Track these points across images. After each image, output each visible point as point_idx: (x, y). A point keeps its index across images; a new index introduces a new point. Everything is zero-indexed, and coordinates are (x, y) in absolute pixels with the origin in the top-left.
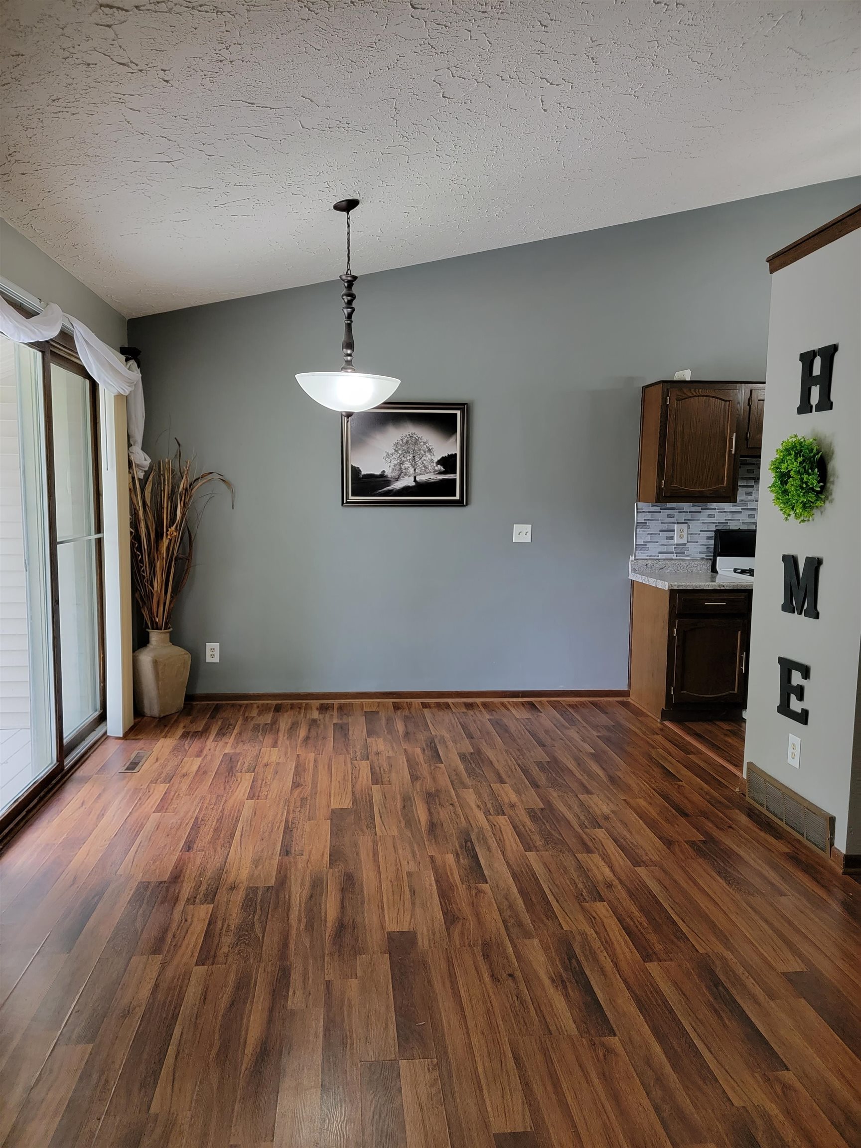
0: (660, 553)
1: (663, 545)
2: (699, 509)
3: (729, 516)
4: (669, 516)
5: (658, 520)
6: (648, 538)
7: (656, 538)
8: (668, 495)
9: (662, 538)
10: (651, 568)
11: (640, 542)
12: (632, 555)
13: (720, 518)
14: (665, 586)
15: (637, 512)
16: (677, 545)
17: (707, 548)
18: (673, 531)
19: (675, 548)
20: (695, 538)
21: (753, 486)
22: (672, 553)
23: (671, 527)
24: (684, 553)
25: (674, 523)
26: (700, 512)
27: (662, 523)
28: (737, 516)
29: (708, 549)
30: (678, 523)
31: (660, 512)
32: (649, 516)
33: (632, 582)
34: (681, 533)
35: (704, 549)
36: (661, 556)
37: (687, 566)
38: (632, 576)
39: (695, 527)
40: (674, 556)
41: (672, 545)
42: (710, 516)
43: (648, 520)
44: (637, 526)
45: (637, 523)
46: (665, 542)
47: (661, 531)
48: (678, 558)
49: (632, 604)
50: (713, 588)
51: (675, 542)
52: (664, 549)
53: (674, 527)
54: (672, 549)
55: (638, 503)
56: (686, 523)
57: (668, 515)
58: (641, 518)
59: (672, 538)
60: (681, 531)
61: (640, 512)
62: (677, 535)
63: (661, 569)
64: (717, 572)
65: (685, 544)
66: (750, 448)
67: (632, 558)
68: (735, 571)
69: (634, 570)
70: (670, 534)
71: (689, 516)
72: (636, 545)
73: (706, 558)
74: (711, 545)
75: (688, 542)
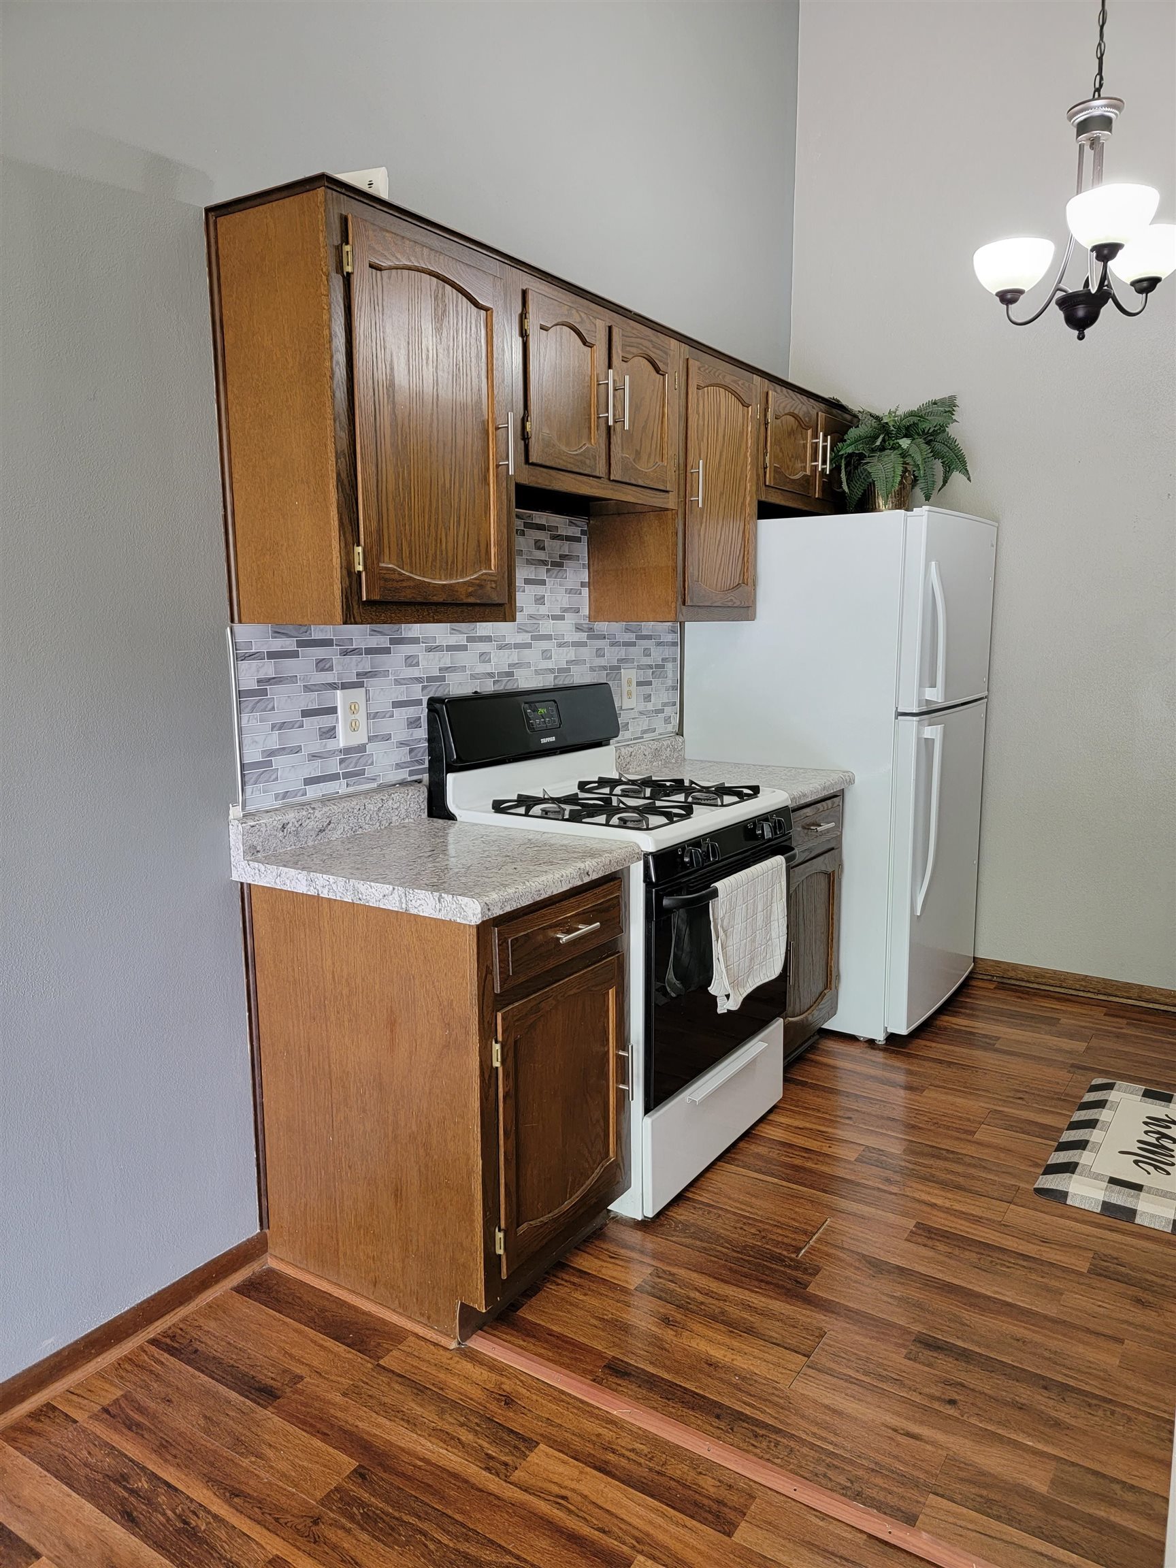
0: (309, 781)
1: (314, 756)
2: (383, 641)
3: (446, 659)
4: (321, 665)
5: (293, 679)
6: (273, 741)
7: (295, 737)
8: (376, 597)
9: (307, 736)
10: (297, 833)
11: (253, 754)
12: (235, 802)
13: (430, 664)
14: (470, 912)
15: (237, 658)
16: (347, 751)
17: (411, 751)
18: (333, 710)
19: (342, 761)
20: (386, 726)
21: (543, 583)
22: (334, 777)
23: (326, 701)
24: (362, 772)
25: (333, 686)
26: (387, 651)
27: (307, 689)
28: (462, 658)
29: (413, 754)
30: (345, 686)
31: (294, 654)
32: (269, 668)
33: (245, 892)
34: (353, 717)
35: (403, 755)
36: (314, 792)
37: (379, 809)
38: (244, 871)
39: (384, 692)
40: (340, 787)
41: (332, 753)
42: (411, 661)
43: (269, 681)
44: (239, 703)
45: (240, 694)
46: (316, 746)
47: (306, 713)
48: (351, 789)
49: (250, 962)
50: (570, 886)
51: (342, 745)
52: (315, 769)
53: (334, 698)
54: (334, 766)
55: (237, 626)
56: (360, 685)
57: (319, 662)
58: (248, 675)
59: (330, 733)
60: (353, 708)
61: (245, 658)
62: (345, 720)
63: (320, 831)
64: (451, 817)
65: (361, 748)
66: (613, 481)
67: (235, 812)
68: (499, 807)
69: (252, 852)
70: (325, 721)
71: (366, 663)
72: (242, 766)
73: (409, 779)
74: (419, 741)
75: (370, 739)
